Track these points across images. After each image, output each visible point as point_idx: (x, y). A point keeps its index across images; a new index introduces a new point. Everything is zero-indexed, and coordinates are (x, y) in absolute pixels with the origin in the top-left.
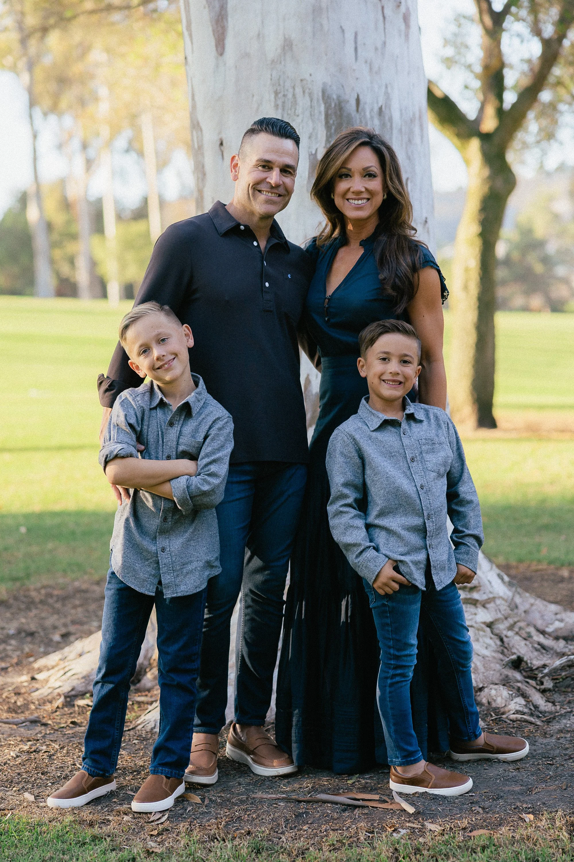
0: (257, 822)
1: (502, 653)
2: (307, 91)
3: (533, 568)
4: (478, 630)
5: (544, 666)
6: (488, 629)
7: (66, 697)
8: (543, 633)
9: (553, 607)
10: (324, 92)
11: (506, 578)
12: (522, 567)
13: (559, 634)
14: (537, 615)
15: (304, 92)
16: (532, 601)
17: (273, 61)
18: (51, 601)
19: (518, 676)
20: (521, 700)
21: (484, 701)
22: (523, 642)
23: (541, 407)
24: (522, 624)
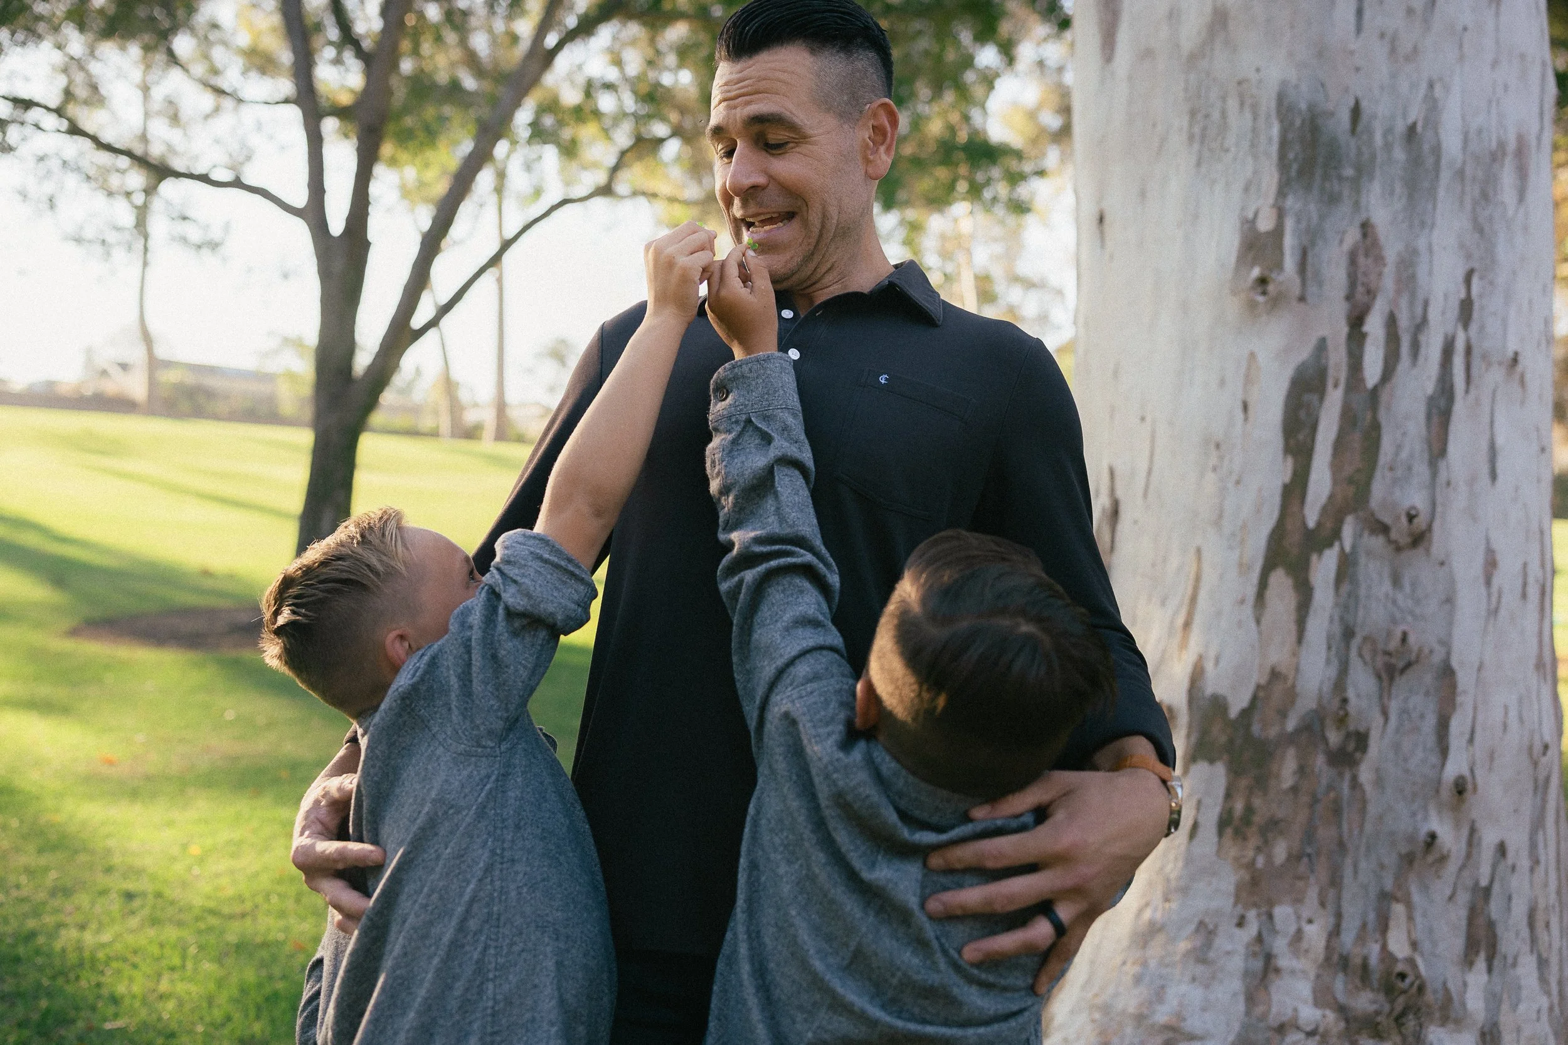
2: (1248, 102)
10: (1281, 98)
15: (1242, 104)
17: (1190, 59)
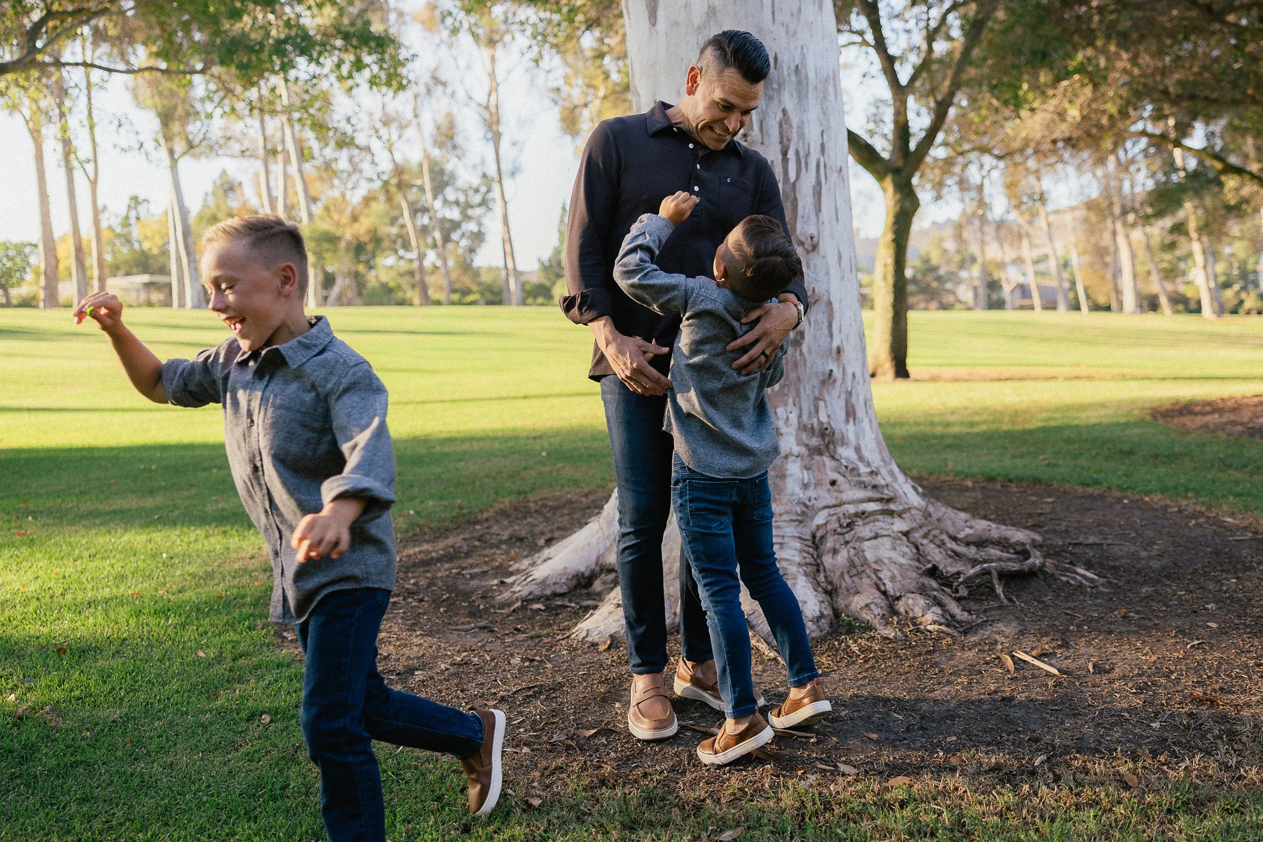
0: (659, 757)
1: (918, 560)
3: (942, 479)
4: (895, 538)
5: (959, 573)
6: (904, 538)
7: (523, 601)
8: (954, 539)
9: (963, 515)
11: (920, 490)
12: (932, 479)
13: (970, 539)
14: (949, 523)
16: (944, 509)
17: (699, 27)
18: (544, 511)
19: (934, 584)
20: (937, 610)
21: (902, 610)
22: (937, 551)
23: (940, 365)
24: (936, 532)
